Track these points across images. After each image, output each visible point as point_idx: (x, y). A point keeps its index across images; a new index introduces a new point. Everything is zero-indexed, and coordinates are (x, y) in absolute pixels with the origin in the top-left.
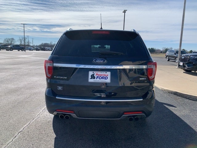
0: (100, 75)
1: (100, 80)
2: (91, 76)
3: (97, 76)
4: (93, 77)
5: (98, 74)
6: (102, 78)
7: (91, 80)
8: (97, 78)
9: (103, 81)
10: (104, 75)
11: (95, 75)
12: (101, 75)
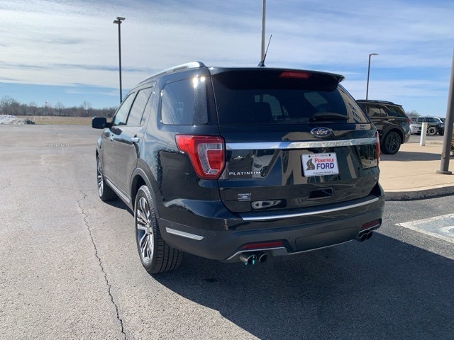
0: (321, 161)
1: (323, 171)
2: (308, 164)
3: (317, 162)
4: (311, 166)
5: (318, 158)
6: (326, 166)
7: (308, 173)
8: (318, 167)
9: (328, 171)
10: (328, 160)
11: (313, 162)
12: (323, 160)
